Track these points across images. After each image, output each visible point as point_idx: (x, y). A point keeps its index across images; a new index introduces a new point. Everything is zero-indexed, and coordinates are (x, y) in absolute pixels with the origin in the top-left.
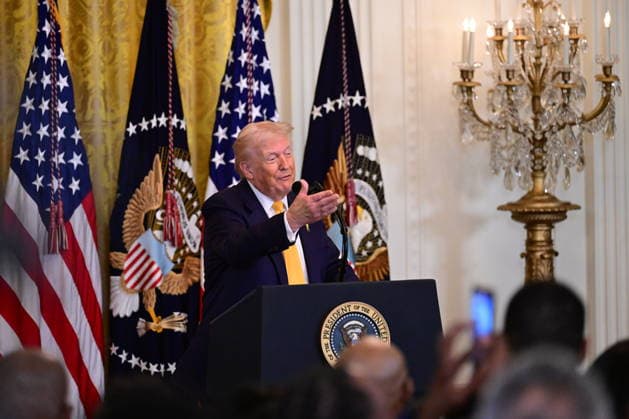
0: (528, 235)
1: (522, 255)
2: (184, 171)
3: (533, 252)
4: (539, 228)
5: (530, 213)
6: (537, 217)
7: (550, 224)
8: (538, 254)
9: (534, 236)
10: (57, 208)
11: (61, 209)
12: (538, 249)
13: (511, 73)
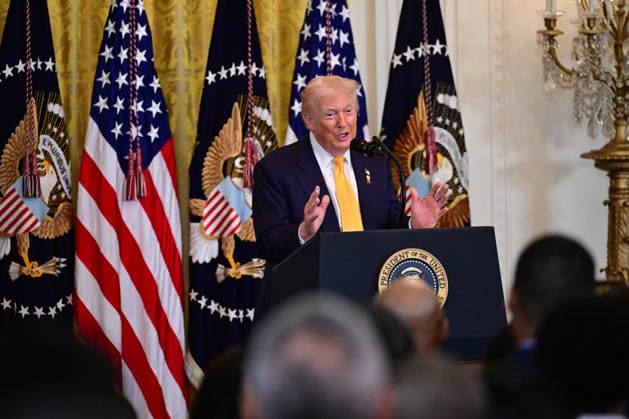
0: (611, 183)
1: (605, 203)
2: (263, 118)
3: (617, 199)
4: (622, 176)
5: (612, 161)
6: (619, 165)
8: (621, 202)
9: (617, 183)
10: (135, 156)
11: (139, 157)
12: (621, 196)
13: (592, 22)
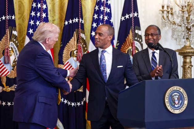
0: (184, 60)
1: (182, 67)
2: (83, 37)
3: (186, 65)
4: (188, 58)
5: (185, 53)
6: (188, 54)
7: (191, 56)
8: (187, 66)
9: (186, 60)
12: (188, 64)
